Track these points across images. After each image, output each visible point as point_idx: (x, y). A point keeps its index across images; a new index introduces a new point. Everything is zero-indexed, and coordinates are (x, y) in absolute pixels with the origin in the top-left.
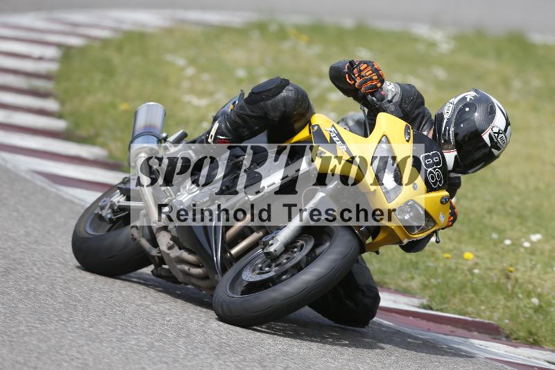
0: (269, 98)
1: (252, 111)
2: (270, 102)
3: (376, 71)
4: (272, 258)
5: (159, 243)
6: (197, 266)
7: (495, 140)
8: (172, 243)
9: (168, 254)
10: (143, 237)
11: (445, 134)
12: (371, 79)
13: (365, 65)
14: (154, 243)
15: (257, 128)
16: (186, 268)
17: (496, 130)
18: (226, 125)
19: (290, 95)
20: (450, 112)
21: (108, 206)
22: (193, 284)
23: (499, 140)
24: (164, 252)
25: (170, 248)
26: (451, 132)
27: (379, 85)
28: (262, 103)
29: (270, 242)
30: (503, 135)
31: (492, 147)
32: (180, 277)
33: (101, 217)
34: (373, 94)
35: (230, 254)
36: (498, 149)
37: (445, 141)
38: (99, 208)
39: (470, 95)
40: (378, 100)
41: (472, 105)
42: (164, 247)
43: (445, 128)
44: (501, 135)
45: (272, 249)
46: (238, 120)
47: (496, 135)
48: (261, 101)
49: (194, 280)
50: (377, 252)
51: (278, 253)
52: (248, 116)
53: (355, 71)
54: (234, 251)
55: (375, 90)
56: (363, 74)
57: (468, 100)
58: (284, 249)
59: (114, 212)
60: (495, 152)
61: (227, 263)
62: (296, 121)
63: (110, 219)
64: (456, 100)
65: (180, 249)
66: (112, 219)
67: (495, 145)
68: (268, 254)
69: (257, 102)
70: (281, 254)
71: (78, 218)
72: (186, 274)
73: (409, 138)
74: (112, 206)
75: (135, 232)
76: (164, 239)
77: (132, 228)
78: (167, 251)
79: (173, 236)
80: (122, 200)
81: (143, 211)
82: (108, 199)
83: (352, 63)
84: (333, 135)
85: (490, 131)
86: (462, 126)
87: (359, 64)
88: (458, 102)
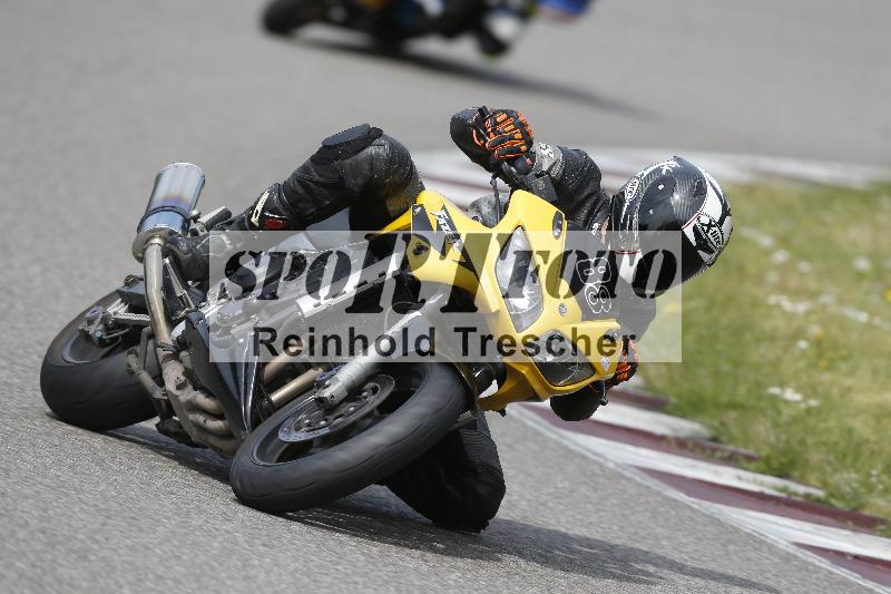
0: (347, 155)
1: (321, 176)
2: (348, 161)
4: (327, 407)
5: (166, 378)
6: (219, 417)
7: (704, 237)
8: (183, 378)
9: (177, 396)
10: (145, 369)
11: (624, 226)
12: (512, 138)
13: (505, 116)
14: (161, 383)
16: (201, 418)
17: (705, 220)
18: (280, 197)
19: (381, 152)
20: (634, 191)
21: (99, 319)
22: (214, 448)
23: (709, 235)
24: (173, 395)
25: (179, 387)
26: (633, 222)
27: (524, 148)
28: (336, 163)
29: (327, 383)
30: (716, 229)
31: (698, 247)
32: (195, 436)
33: (86, 336)
34: (512, 162)
35: (270, 401)
36: (710, 251)
38: (85, 323)
39: (667, 164)
40: (519, 172)
41: (669, 181)
42: (170, 386)
43: (626, 216)
44: (714, 229)
45: (326, 393)
46: (299, 188)
47: (705, 228)
48: (336, 160)
49: (212, 440)
51: (336, 400)
52: (316, 183)
53: (488, 123)
54: (275, 397)
55: (515, 156)
56: (500, 128)
57: (664, 173)
58: (346, 394)
59: (108, 329)
60: (704, 256)
61: (263, 411)
63: (100, 338)
64: (646, 173)
65: (195, 389)
66: (103, 340)
67: (703, 243)
68: (320, 401)
69: (329, 161)
70: (342, 402)
72: (202, 429)
74: (104, 320)
75: (132, 361)
76: (173, 373)
77: (129, 354)
78: (176, 392)
79: (187, 369)
80: (122, 312)
81: (147, 329)
82: (100, 308)
83: (482, 111)
84: (442, 221)
85: (695, 222)
86: (651, 212)
87: (496, 113)
88: (649, 175)
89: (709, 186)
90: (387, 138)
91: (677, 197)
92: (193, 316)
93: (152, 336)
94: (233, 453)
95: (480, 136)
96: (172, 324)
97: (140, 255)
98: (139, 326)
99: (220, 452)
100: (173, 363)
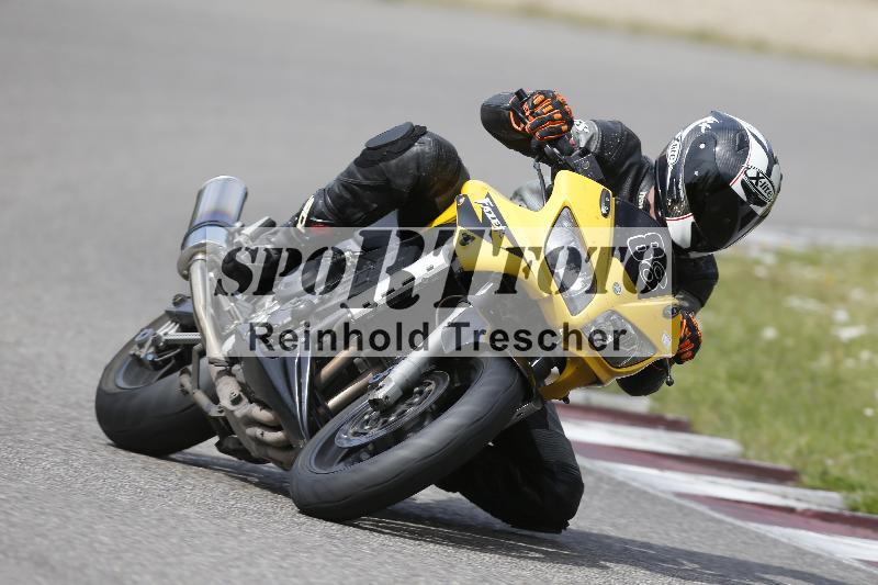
0: (393, 155)
1: (367, 179)
2: (394, 162)
3: (560, 105)
4: (384, 408)
5: (220, 395)
6: (274, 428)
7: (754, 190)
8: (237, 392)
9: (232, 412)
10: (199, 388)
11: (671, 190)
12: (552, 120)
13: (541, 97)
14: (215, 400)
15: (375, 205)
16: (258, 431)
18: (325, 201)
19: (427, 150)
20: (676, 153)
21: (150, 342)
22: (275, 462)
23: (760, 189)
24: (228, 410)
25: (236, 401)
26: (680, 186)
27: (565, 128)
28: (382, 165)
29: (381, 384)
30: (765, 180)
32: (254, 450)
33: (137, 360)
35: (327, 408)
36: (762, 203)
38: (136, 347)
39: (706, 122)
41: (710, 138)
42: (225, 402)
43: (671, 179)
44: (763, 181)
45: (380, 394)
47: (754, 181)
48: (382, 161)
49: (271, 453)
50: (566, 400)
51: (392, 400)
52: (359, 185)
53: (526, 106)
54: (332, 403)
55: (560, 137)
56: (538, 110)
57: (703, 131)
58: (401, 393)
59: (159, 351)
61: (319, 416)
62: (438, 194)
63: (152, 361)
64: (685, 134)
65: (251, 402)
66: (156, 363)
68: (374, 403)
69: (374, 163)
70: (397, 402)
72: (260, 442)
74: (155, 342)
75: (186, 380)
76: (227, 389)
77: (181, 374)
78: (231, 407)
79: (240, 383)
80: (173, 332)
81: (197, 347)
82: (150, 331)
83: (519, 94)
84: (488, 209)
85: (743, 176)
86: (696, 173)
87: (532, 95)
88: (688, 135)
89: (750, 137)
91: (717, 149)
93: (203, 353)
94: (291, 464)
95: (519, 121)
96: (222, 339)
97: (186, 272)
98: (189, 346)
99: (279, 463)
100: (226, 379)
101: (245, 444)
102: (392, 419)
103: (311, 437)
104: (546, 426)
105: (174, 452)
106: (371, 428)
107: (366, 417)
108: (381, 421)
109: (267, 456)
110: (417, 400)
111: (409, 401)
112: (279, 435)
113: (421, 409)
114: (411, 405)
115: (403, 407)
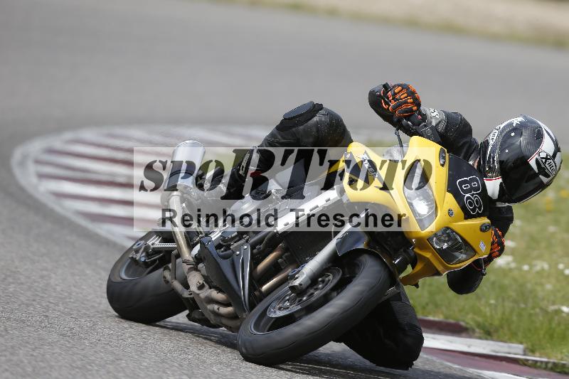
0: (301, 123)
1: (284, 138)
2: (301, 127)
3: (412, 93)
4: (299, 292)
5: (190, 283)
6: (226, 305)
7: (543, 166)
8: (201, 282)
9: (198, 294)
10: (175, 278)
11: (489, 162)
12: (406, 102)
13: (400, 88)
14: (187, 286)
16: (216, 307)
17: (543, 155)
19: (323, 119)
20: (495, 138)
21: (142, 249)
22: (226, 327)
23: (547, 165)
24: (195, 293)
25: (200, 288)
26: (495, 159)
27: (415, 108)
28: (294, 129)
29: (297, 276)
31: (540, 173)
32: (213, 320)
33: (134, 260)
34: (408, 118)
35: (261, 292)
36: (547, 176)
37: (490, 168)
38: (133, 252)
39: (516, 121)
40: (413, 124)
41: (518, 130)
42: (194, 288)
43: (490, 155)
44: (550, 161)
45: (297, 283)
47: (544, 160)
48: (294, 127)
49: (225, 321)
50: (417, 286)
51: (304, 287)
52: (280, 144)
53: (390, 94)
54: (265, 288)
55: (410, 114)
56: (398, 97)
57: (514, 125)
58: (310, 282)
59: (148, 255)
60: (545, 180)
61: (256, 298)
63: (144, 262)
64: (502, 126)
65: (211, 288)
66: (147, 263)
67: (542, 170)
68: (293, 288)
69: (289, 128)
71: (114, 263)
72: (217, 314)
73: (444, 162)
74: (146, 249)
75: (167, 274)
76: (195, 280)
77: (164, 270)
78: (198, 292)
79: (203, 276)
80: (157, 242)
81: (175, 252)
82: (142, 242)
83: (386, 86)
85: (537, 156)
86: (507, 151)
87: (394, 87)
88: (504, 127)
89: (545, 132)
90: (327, 110)
92: (204, 240)
93: (178, 256)
94: (238, 328)
96: (191, 246)
98: (169, 251)
99: (229, 328)
100: (194, 273)
101: (207, 316)
102: (305, 298)
103: (251, 311)
104: (400, 299)
105: (159, 321)
106: (291, 305)
107: (288, 298)
108: (298, 300)
109: (221, 323)
110: (320, 286)
111: (315, 287)
112: (230, 309)
113: (324, 292)
114: (317, 289)
115: (312, 291)
